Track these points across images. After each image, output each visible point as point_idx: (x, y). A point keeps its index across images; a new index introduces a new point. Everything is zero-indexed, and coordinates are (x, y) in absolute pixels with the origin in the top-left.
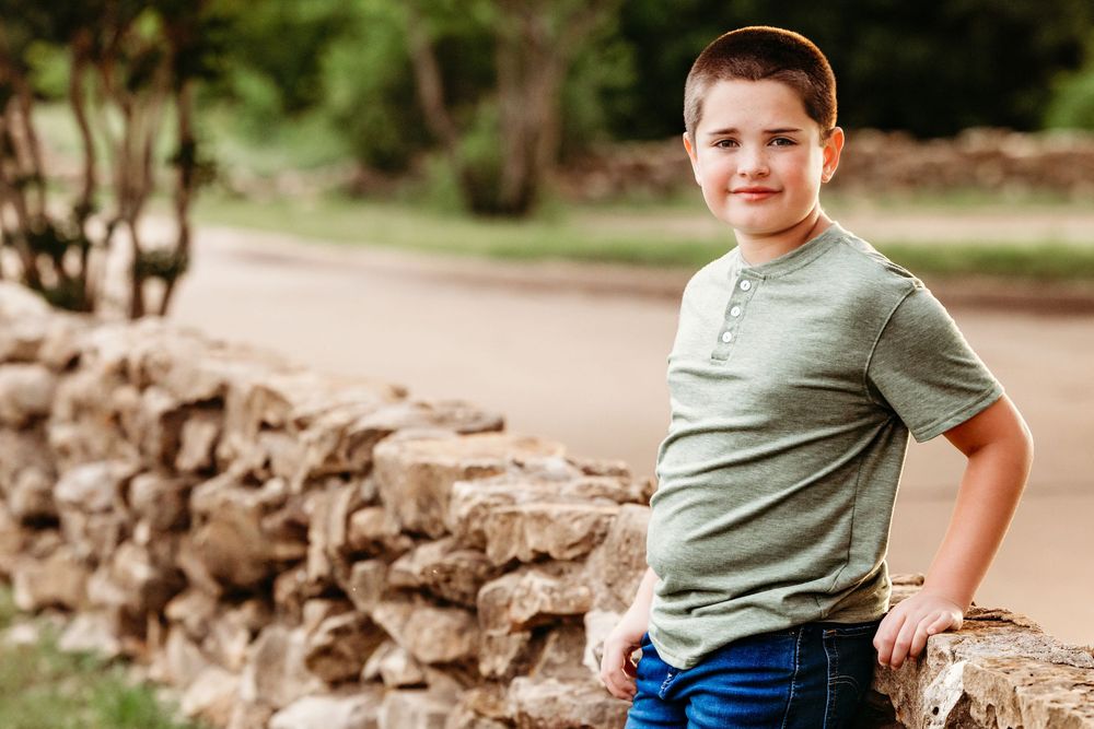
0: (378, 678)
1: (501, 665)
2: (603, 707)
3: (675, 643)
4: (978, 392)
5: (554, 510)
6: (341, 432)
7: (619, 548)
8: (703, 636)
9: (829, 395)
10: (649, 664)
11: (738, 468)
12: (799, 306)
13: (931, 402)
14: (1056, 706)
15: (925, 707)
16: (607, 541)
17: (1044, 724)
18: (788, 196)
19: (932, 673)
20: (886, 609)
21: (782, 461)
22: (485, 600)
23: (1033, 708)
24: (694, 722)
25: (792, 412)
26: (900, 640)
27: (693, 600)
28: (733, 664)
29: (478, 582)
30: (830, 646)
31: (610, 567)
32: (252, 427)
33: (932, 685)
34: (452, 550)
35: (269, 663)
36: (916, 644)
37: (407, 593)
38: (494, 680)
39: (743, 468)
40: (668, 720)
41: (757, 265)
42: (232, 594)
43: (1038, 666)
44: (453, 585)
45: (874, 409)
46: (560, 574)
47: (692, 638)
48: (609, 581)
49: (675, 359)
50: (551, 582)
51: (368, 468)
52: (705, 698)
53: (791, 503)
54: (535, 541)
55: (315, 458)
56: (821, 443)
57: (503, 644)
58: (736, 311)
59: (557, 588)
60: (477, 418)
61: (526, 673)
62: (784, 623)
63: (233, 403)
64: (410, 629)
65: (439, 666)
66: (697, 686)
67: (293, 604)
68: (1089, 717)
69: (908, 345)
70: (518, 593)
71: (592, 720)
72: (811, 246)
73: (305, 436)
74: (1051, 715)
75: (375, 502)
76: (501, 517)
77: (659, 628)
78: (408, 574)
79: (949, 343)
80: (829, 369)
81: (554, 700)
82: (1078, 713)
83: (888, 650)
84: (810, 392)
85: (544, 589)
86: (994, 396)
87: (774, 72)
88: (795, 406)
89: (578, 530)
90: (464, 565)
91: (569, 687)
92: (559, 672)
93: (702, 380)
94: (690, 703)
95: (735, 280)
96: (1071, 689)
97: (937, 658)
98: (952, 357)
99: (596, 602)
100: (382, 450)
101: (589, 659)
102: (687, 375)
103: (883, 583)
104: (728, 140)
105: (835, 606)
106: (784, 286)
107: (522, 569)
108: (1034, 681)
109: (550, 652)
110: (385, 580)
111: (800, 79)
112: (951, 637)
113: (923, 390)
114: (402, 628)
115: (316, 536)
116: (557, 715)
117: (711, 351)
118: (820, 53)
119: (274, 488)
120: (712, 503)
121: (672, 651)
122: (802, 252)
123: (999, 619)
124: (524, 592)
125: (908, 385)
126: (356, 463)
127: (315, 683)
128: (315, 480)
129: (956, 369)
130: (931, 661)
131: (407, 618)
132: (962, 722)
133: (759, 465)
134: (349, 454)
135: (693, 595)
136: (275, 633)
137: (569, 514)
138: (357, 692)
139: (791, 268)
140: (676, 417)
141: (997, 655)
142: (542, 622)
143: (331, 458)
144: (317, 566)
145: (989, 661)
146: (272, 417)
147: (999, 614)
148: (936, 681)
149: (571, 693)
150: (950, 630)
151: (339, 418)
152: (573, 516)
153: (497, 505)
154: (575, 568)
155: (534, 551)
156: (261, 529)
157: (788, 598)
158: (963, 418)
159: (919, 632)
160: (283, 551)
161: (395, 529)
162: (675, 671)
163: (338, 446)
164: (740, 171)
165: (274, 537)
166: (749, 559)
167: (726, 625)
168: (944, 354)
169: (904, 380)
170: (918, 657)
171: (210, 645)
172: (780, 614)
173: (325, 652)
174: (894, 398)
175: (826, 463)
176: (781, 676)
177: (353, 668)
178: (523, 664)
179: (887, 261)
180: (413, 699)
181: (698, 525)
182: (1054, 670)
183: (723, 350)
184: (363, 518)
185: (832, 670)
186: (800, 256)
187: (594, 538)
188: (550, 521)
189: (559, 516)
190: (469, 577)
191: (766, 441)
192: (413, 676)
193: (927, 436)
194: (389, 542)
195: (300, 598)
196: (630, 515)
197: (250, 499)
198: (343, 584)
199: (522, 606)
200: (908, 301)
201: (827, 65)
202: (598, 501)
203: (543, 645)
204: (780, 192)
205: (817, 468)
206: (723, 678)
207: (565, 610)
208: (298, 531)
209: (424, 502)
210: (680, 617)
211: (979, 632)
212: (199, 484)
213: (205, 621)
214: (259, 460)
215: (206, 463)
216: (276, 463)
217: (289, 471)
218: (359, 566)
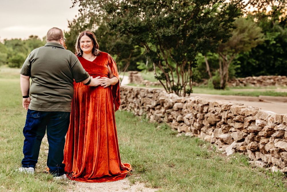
0: (231, 131)
1: (246, 126)
6: (226, 105)
7: (259, 113)
22: (245, 120)
29: (244, 118)
31: (258, 115)
32: (213, 107)
34: (240, 116)
35: (216, 133)
37: (235, 121)
38: (245, 128)
42: (211, 126)
44: (240, 120)
48: (258, 117)
51: (230, 109)
54: (250, 113)
55: (223, 109)
57: (246, 124)
59: (253, 118)
60: (241, 104)
63: (210, 104)
64: (235, 125)
65: (238, 129)
67: (219, 126)
73: (221, 107)
75: (231, 112)
76: (246, 111)
78: (235, 119)
81: (253, 128)
85: (251, 118)
90: (242, 117)
92: (253, 126)
99: (257, 119)
100: (231, 107)
101: (256, 124)
107: (249, 116)
110: (232, 121)
115: (223, 117)
119: (216, 113)
124: (249, 118)
126: (228, 109)
127: (223, 133)
128: (222, 111)
134: (227, 108)
136: (216, 129)
137: (254, 111)
138: (228, 133)
142: (251, 121)
143: (225, 108)
144: (223, 120)
146: (216, 105)
154: (254, 116)
156: (215, 117)
160: (217, 120)
161: (233, 115)
165: (217, 118)
171: (207, 133)
173: (224, 130)
177: (227, 131)
178: (249, 126)
180: (235, 133)
184: (229, 114)
187: (256, 113)
188: (252, 112)
192: (235, 130)
194: (232, 117)
196: (260, 110)
197: (214, 115)
198: (226, 122)
199: (249, 120)
202: (256, 110)
203: (251, 123)
207: (254, 120)
208: (220, 118)
209: (237, 111)
212: (205, 114)
213: (205, 130)
214: (215, 110)
215: (207, 112)
216: (217, 110)
217: (219, 111)
218: (228, 120)
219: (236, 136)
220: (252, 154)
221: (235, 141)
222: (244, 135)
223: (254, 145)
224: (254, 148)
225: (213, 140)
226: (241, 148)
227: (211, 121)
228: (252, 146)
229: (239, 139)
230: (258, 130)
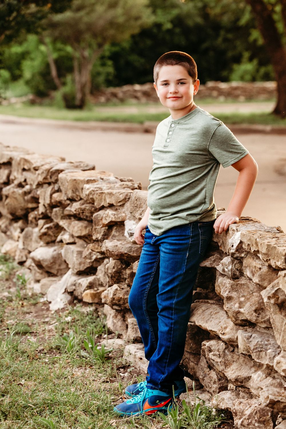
0: (61, 241)
1: (99, 236)
2: (131, 247)
3: (156, 228)
4: (241, 153)
5: (114, 191)
6: (48, 171)
7: (134, 202)
8: (164, 226)
9: (197, 156)
10: (148, 234)
11: (172, 178)
12: (188, 131)
13: (227, 157)
14: (269, 244)
15: (229, 245)
16: (130, 200)
17: (266, 249)
18: (184, 98)
19: (231, 235)
20: (216, 218)
21: (185, 175)
22: (95, 218)
23: (262, 245)
24: (162, 251)
25: (187, 161)
26: (221, 226)
27: (161, 216)
28: (173, 234)
29: (92, 213)
30: (200, 228)
31: (131, 207)
32: (20, 171)
33: (231, 239)
34: (83, 204)
35: (27, 238)
36: (226, 227)
37: (69, 216)
38: (97, 241)
39: (174, 178)
40: (154, 250)
41: (176, 120)
42: (15, 218)
43: (262, 232)
44: (84, 214)
45: (211, 159)
46: (116, 210)
47: (161, 227)
48: (131, 212)
49: (154, 147)
50: (114, 212)
51: (57, 181)
52: (165, 244)
53: (188, 187)
54: (109, 200)
55: (40, 179)
56: (196, 170)
57: (99, 230)
58: (170, 133)
59: (116, 214)
60: (87, 166)
61: (107, 239)
62: (187, 222)
63: (13, 163)
64: (71, 227)
65: (80, 237)
66: (163, 241)
67: (34, 220)
68: (279, 246)
69: (219, 140)
70: (104, 216)
71: (128, 251)
72: (191, 113)
73: (37, 172)
74: (268, 246)
75: (59, 190)
76: (99, 194)
77: (151, 224)
78: (71, 211)
79: (232, 140)
80: (197, 148)
81: (117, 246)
82: (275, 246)
83: (217, 229)
84: (192, 155)
85: (112, 214)
86: (245, 154)
87: (179, 63)
88: (188, 159)
89: (122, 197)
90: (88, 208)
91: (120, 242)
92: (117, 238)
93: (161, 153)
94: (160, 246)
95: (170, 124)
96: (272, 239)
97: (232, 231)
98: (232, 143)
99: (127, 218)
100: (61, 175)
101: (126, 234)
102: (158, 152)
103: (215, 210)
104: (166, 83)
105: (201, 217)
106: (184, 125)
107: (105, 209)
108: (261, 237)
109: (114, 232)
110: (63, 213)
111: (186, 65)
112: (236, 225)
113: (225, 153)
114: (68, 227)
115: (41, 201)
116: (118, 250)
117: (164, 145)
118: (192, 58)
119: (27, 187)
120: (165, 188)
121: (154, 231)
122: (188, 115)
123: (248, 219)
124: (106, 215)
125: (220, 152)
126: (53, 180)
127: (42, 243)
128: (40, 185)
129: (233, 147)
130: (230, 232)
131: (70, 224)
132: (240, 249)
133: (178, 177)
134: (51, 177)
135: (161, 214)
136: (28, 229)
137: (119, 192)
138: (54, 246)
139: (185, 120)
140: (155, 163)
141: (250, 230)
142: (111, 224)
143: (45, 178)
144: (41, 209)
145: (248, 231)
146: (26, 167)
147: (248, 218)
148: (232, 237)
149: (121, 244)
150: (235, 223)
151: (47, 167)
152: (120, 193)
153: (97, 191)
154: (121, 208)
155: (108, 203)
156: (24, 199)
157: (187, 215)
158: (236, 161)
159: (227, 224)
160: (30, 206)
161: (66, 198)
162: (156, 236)
163: (47, 175)
164: (170, 92)
165: (28, 201)
166: (176, 203)
167: (170, 223)
168: (230, 142)
169: (219, 150)
170: (226, 231)
171: (8, 233)
172: (186, 220)
173: (45, 234)
174: (217, 156)
175: (197, 176)
176: (187, 237)
177: (53, 239)
178: (106, 236)
179: (213, 117)
180: (72, 247)
181: (161, 194)
182: (267, 233)
183: (167, 144)
184: (55, 195)
185: (201, 235)
186: (188, 117)
187: (126, 199)
188: (113, 195)
189: (116, 193)
190: (90, 211)
191: (180, 170)
192: (72, 240)
193: (226, 166)
194: (63, 202)
195: (36, 219)
196: (137, 193)
197: (20, 191)
198: (49, 215)
199: (106, 219)
200: (219, 127)
201: (194, 61)
202: (126, 189)
203: (112, 230)
204: (182, 97)
205: (195, 177)
206: (170, 238)
207: (118, 220)
208: (36, 200)
209: (74, 190)
210: (157, 221)
211: (243, 223)
212: (5, 187)
213: (6, 227)
214: (23, 180)
215: (6, 181)
216: (28, 180)
217: (32, 183)
218: (55, 210)
219: (75, 259)
220: (116, 316)
221: (70, 270)
222: (94, 257)
223: (121, 296)
224: (121, 302)
225: (22, 254)
226: (87, 295)
227: (15, 208)
228: (116, 297)
229: (82, 268)
230: (131, 254)
